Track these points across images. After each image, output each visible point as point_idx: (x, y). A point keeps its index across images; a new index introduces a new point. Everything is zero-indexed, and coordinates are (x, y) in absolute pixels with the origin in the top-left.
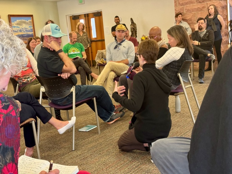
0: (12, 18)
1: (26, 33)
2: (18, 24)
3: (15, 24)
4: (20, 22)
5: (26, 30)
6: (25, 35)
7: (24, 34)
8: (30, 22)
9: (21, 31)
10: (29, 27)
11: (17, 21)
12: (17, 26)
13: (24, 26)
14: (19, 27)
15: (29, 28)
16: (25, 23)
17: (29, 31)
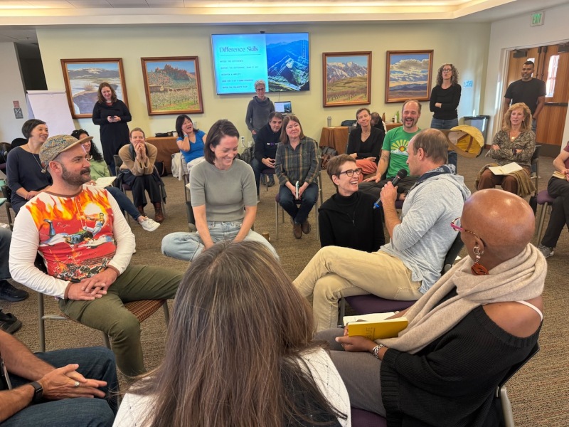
0: (392, 57)
1: (413, 83)
2: (401, 67)
3: (397, 67)
4: (406, 63)
5: (414, 78)
6: (411, 87)
7: (408, 85)
8: (425, 63)
9: (404, 79)
10: (423, 72)
11: (402, 61)
12: (398, 70)
13: (413, 70)
14: (402, 73)
15: (421, 75)
16: (415, 64)
17: (421, 79)
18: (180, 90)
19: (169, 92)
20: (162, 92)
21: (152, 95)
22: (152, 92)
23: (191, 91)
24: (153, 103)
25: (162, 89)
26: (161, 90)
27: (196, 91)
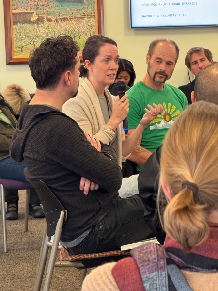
18: (65, 19)
19: (46, 24)
20: (34, 23)
21: (16, 29)
22: (15, 23)
23: (84, 22)
24: (16, 43)
25: (34, 18)
26: (32, 20)
27: (94, 22)
